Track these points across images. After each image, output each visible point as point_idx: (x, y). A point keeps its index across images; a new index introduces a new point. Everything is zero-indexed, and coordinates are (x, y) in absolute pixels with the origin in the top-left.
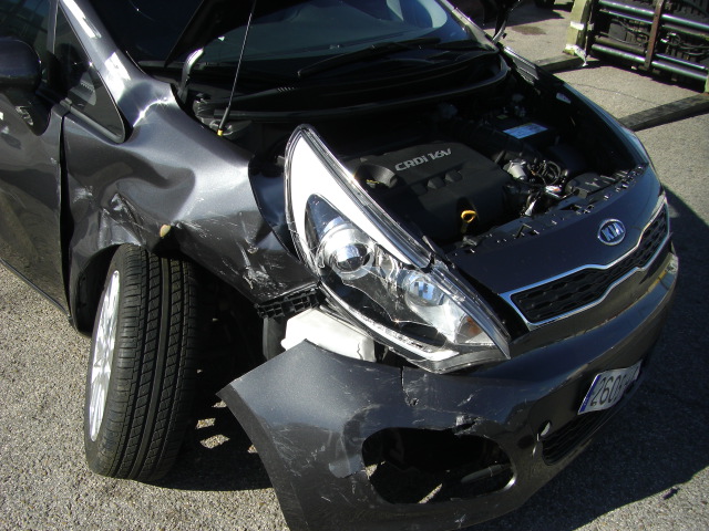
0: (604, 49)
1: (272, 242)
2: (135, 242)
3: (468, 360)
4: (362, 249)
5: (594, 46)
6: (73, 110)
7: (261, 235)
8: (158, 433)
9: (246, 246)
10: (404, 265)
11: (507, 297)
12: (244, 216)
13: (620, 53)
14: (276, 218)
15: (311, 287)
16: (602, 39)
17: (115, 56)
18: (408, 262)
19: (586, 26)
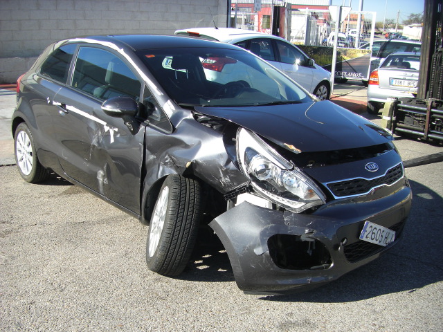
0: (402, 130)
1: (232, 165)
2: (175, 173)
3: (309, 206)
4: (266, 166)
5: (396, 129)
6: (150, 124)
7: (228, 162)
8: (183, 244)
9: (221, 167)
10: (282, 169)
11: (325, 184)
12: (221, 155)
13: (410, 131)
14: (233, 158)
15: (246, 184)
16: (401, 125)
17: (169, 101)
18: (284, 168)
19: (392, 118)
